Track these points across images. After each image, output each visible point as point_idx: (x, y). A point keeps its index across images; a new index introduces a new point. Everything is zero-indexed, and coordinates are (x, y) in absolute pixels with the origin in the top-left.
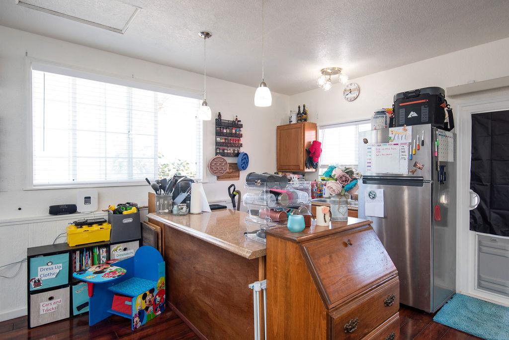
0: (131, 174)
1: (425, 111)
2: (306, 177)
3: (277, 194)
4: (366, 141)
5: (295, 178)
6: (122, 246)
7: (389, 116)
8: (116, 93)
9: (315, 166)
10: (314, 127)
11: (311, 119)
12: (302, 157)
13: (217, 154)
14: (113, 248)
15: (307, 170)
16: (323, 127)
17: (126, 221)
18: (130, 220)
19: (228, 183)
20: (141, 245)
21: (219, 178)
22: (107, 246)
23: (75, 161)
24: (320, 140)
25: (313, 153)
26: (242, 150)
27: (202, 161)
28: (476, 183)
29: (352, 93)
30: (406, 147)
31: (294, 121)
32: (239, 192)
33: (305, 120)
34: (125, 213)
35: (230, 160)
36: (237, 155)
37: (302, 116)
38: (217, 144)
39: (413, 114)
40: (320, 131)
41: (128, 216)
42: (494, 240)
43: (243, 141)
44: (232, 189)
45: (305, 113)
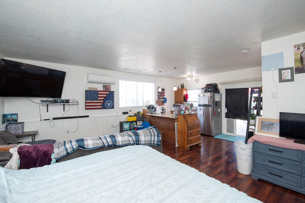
0: (137, 104)
1: (212, 89)
2: (184, 104)
3: (179, 108)
4: (199, 96)
5: (182, 105)
6: (139, 122)
7: (205, 89)
8: (134, 83)
9: (186, 101)
10: (186, 90)
11: (185, 88)
12: (183, 99)
13: (158, 98)
14: (137, 122)
15: (184, 103)
16: (189, 90)
17: (140, 116)
18: (141, 116)
19: (162, 107)
20: (143, 122)
21: (159, 105)
22: (136, 122)
23: (126, 101)
24: (188, 94)
25: (186, 98)
26: (165, 97)
27: (154, 100)
28: (227, 106)
29: (197, 81)
30: (208, 98)
31: (180, 88)
32: (165, 109)
33: (183, 88)
34: (140, 114)
35: (162, 100)
36: (164, 98)
37: (182, 86)
38: (158, 95)
39: (210, 89)
40: (188, 91)
41: (141, 115)
42: (230, 120)
43: (165, 94)
44: (163, 108)
45: (183, 86)
